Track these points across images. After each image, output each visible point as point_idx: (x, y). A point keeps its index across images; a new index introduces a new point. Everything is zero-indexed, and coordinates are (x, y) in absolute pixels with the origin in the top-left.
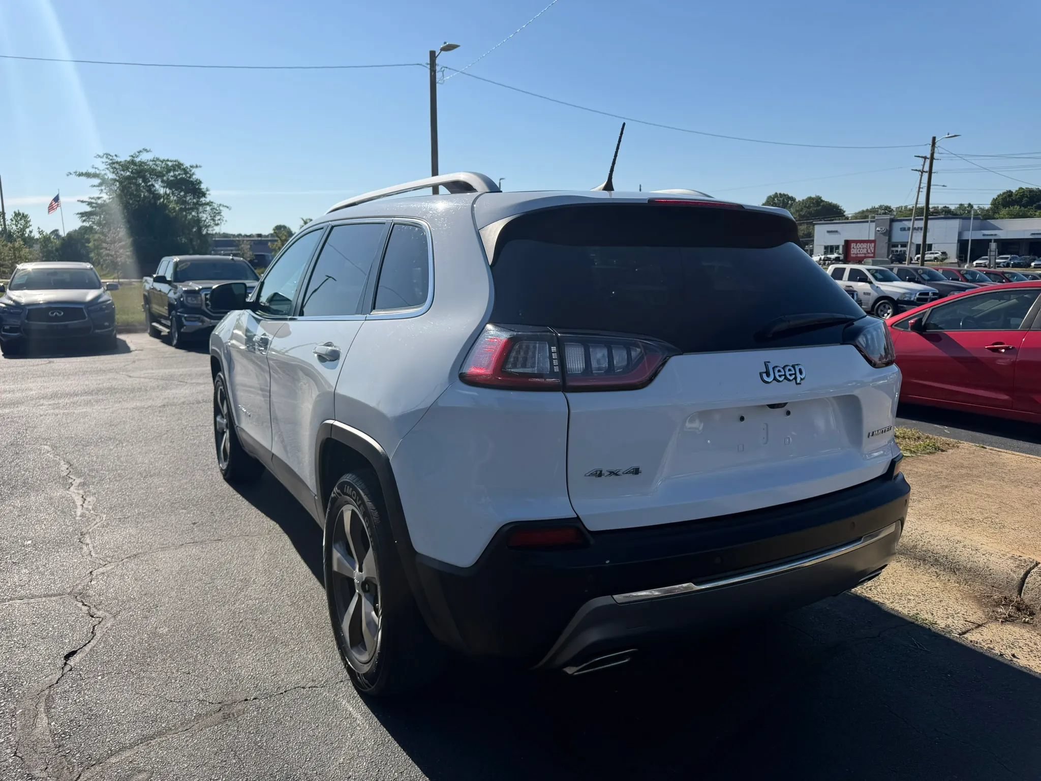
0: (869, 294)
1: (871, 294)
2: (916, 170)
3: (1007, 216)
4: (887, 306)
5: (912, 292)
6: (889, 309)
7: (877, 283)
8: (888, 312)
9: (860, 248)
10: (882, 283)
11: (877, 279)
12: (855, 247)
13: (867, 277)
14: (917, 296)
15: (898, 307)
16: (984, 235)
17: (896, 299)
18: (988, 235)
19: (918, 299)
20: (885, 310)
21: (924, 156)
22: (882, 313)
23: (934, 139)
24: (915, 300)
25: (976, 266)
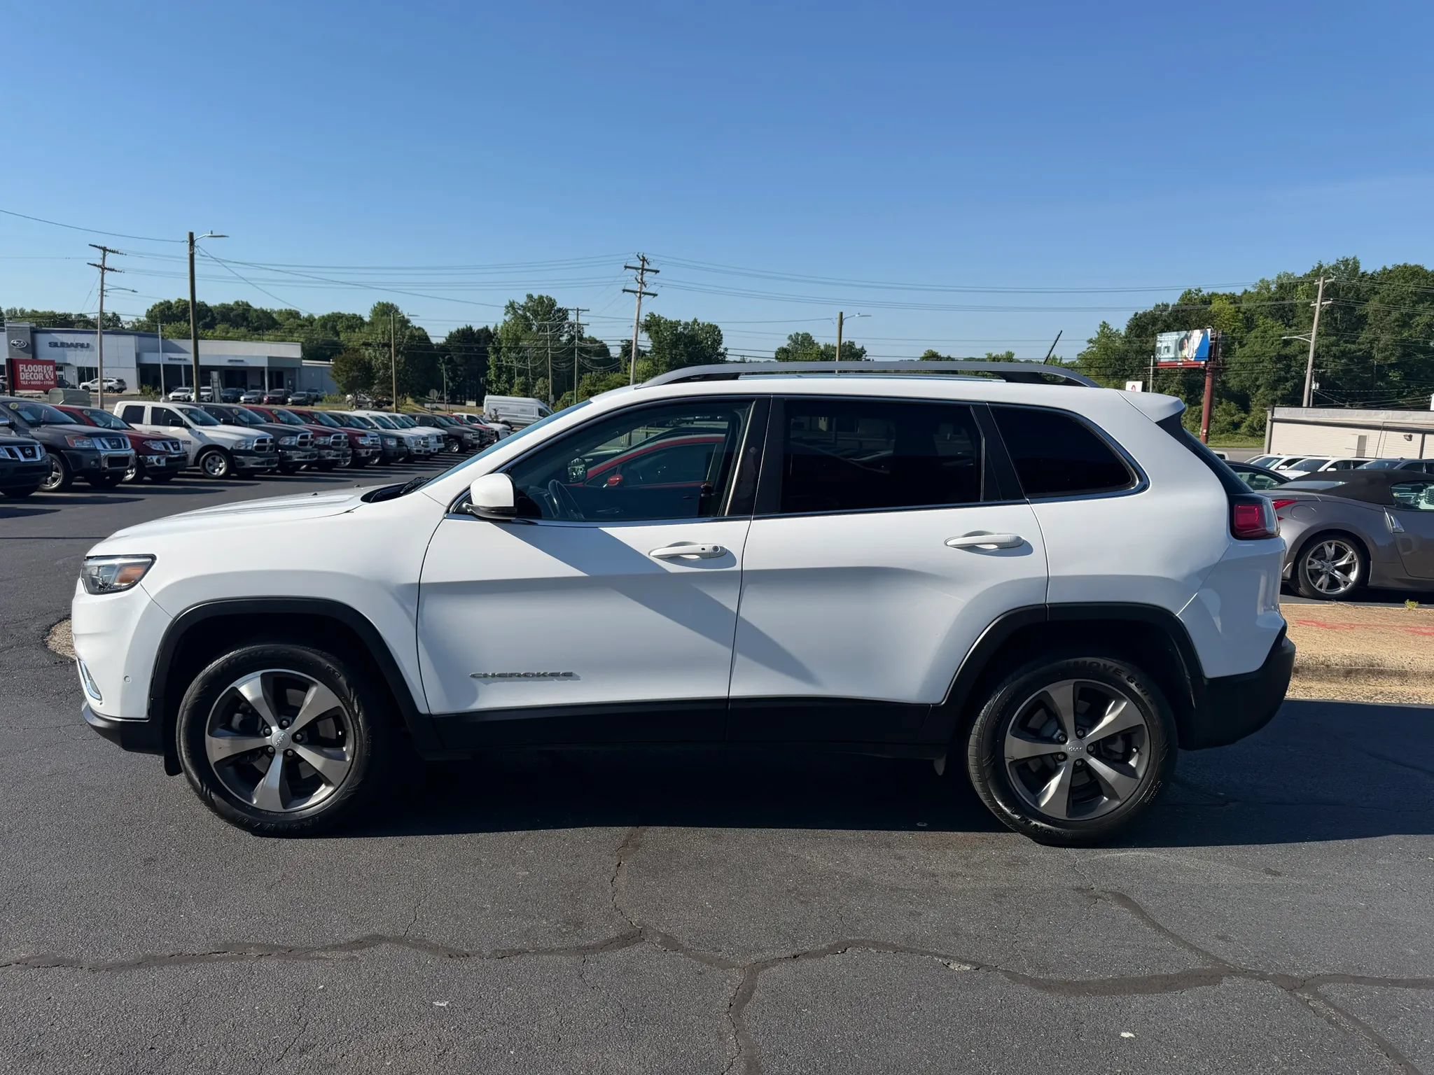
0: (189, 443)
1: (192, 443)
2: (95, 265)
3: (174, 334)
4: (218, 458)
5: (248, 439)
6: (221, 462)
7: (198, 428)
8: (220, 466)
9: (33, 372)
10: (204, 427)
11: (196, 422)
12: (25, 370)
13: (182, 419)
14: (255, 445)
15: (233, 458)
16: (170, 359)
17: (229, 449)
18: (175, 359)
19: (257, 448)
20: (216, 464)
21: (103, 246)
22: (212, 468)
23: (191, 235)
24: (254, 449)
25: (245, 403)
